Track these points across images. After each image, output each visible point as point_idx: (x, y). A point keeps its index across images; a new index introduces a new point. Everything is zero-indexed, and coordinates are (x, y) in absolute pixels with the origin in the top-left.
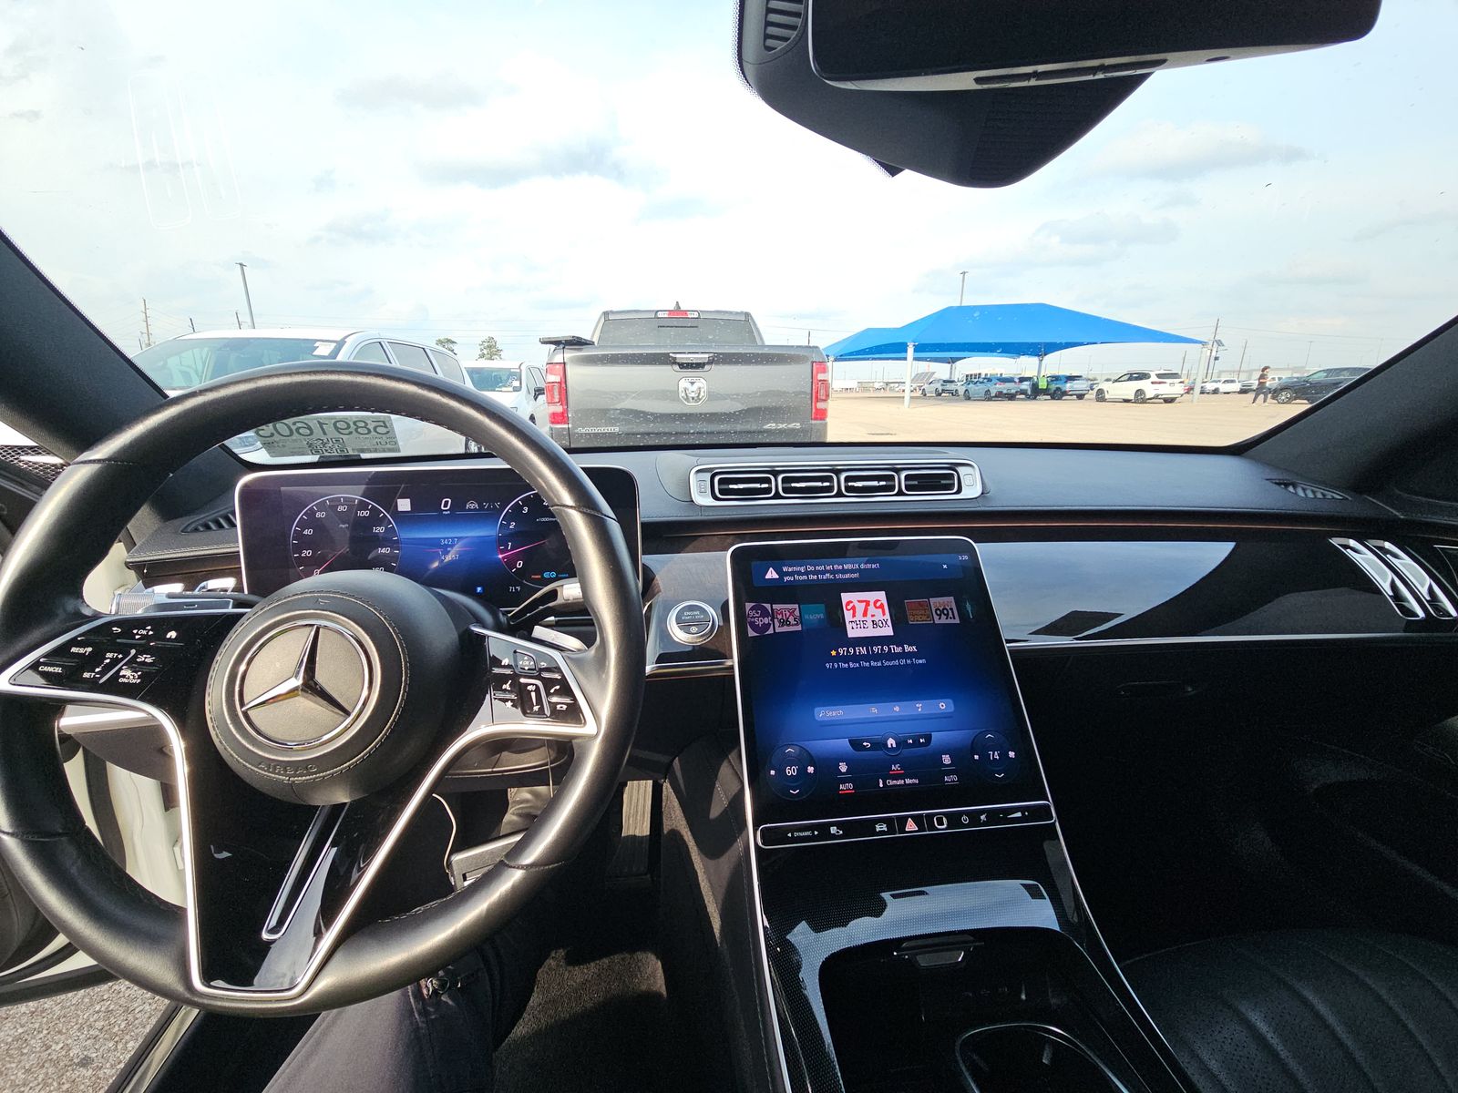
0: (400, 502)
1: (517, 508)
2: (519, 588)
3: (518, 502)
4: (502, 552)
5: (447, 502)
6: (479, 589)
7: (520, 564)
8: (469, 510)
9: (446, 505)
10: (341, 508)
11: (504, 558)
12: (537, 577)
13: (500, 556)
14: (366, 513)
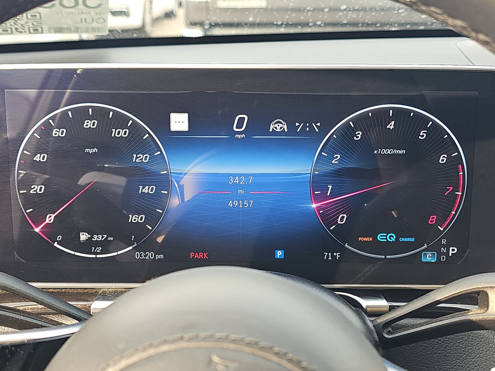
0: (174, 117)
1: (347, 131)
2: (337, 255)
3: (348, 122)
4: (316, 199)
5: (241, 120)
6: (279, 254)
7: (342, 219)
8: (274, 133)
9: (239, 126)
10: (89, 124)
11: (318, 209)
12: (365, 239)
13: (314, 206)
14: (122, 133)
